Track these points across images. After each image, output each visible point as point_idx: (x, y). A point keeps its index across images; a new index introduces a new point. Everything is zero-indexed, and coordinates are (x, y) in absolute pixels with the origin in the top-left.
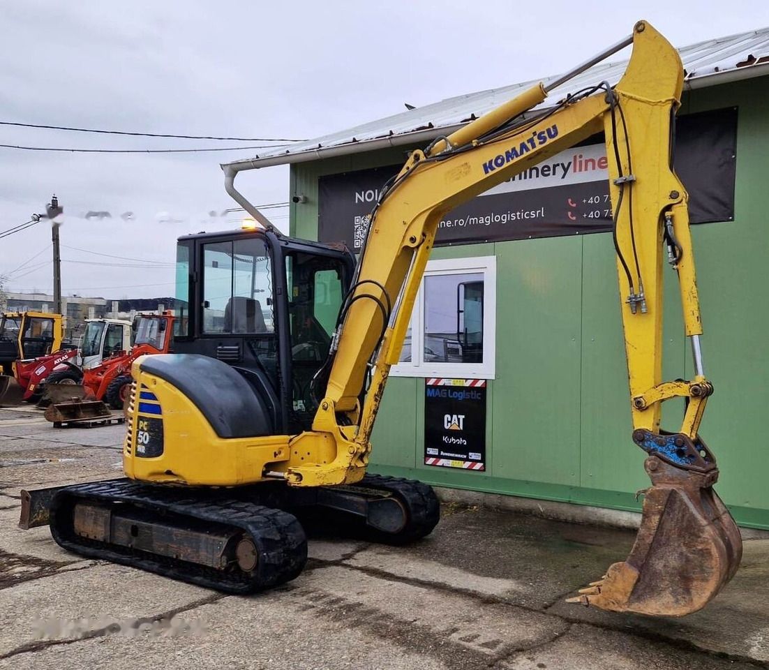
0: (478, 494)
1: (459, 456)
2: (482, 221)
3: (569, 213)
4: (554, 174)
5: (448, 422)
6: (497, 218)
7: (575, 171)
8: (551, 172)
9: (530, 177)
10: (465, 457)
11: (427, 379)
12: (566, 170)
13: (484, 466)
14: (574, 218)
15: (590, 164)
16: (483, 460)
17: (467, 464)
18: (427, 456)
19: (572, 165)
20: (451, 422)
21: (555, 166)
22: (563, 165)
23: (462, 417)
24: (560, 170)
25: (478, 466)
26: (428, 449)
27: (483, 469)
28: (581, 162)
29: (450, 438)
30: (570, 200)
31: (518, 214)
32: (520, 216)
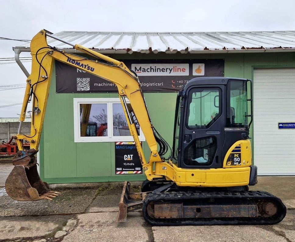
0: (140, 182)
1: (131, 169)
3: (172, 85)
4: (166, 71)
5: (126, 158)
6: (145, 85)
7: (174, 71)
8: (165, 71)
9: (158, 71)
10: (134, 169)
11: (116, 143)
12: (171, 71)
13: (142, 172)
14: (174, 87)
15: (179, 70)
16: (141, 170)
17: (135, 172)
18: (116, 171)
19: (173, 69)
20: (127, 157)
21: (167, 69)
22: (169, 69)
23: (132, 155)
24: (168, 70)
25: (140, 172)
26: (117, 168)
27: (141, 173)
28: (176, 69)
29: (127, 163)
30: (172, 81)
31: (153, 84)
32: (154, 84)
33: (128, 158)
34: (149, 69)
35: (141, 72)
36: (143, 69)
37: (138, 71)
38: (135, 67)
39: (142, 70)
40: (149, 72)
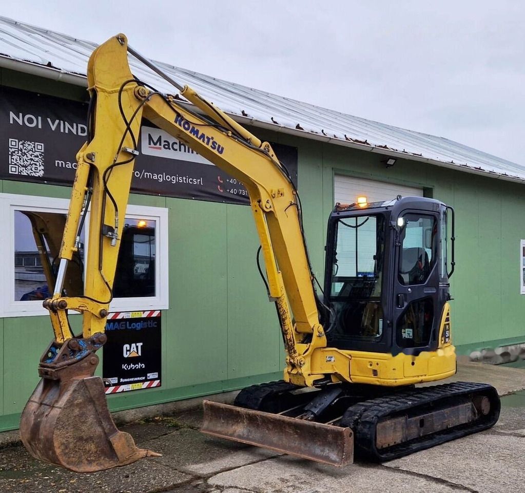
0: (158, 406)
1: (138, 379)
2: (155, 177)
3: (219, 187)
5: (127, 351)
6: (169, 178)
10: (144, 378)
13: (160, 382)
14: (222, 191)
16: (159, 378)
17: (147, 384)
18: (106, 386)
20: (130, 350)
23: (140, 345)
25: (156, 383)
26: (107, 380)
27: (159, 385)
29: (129, 364)
30: (219, 177)
31: (184, 178)
32: (186, 180)
33: (132, 350)
34: (176, 143)
35: (160, 149)
36: (165, 141)
37: (155, 144)
38: (149, 135)
39: (163, 143)
40: (176, 150)
